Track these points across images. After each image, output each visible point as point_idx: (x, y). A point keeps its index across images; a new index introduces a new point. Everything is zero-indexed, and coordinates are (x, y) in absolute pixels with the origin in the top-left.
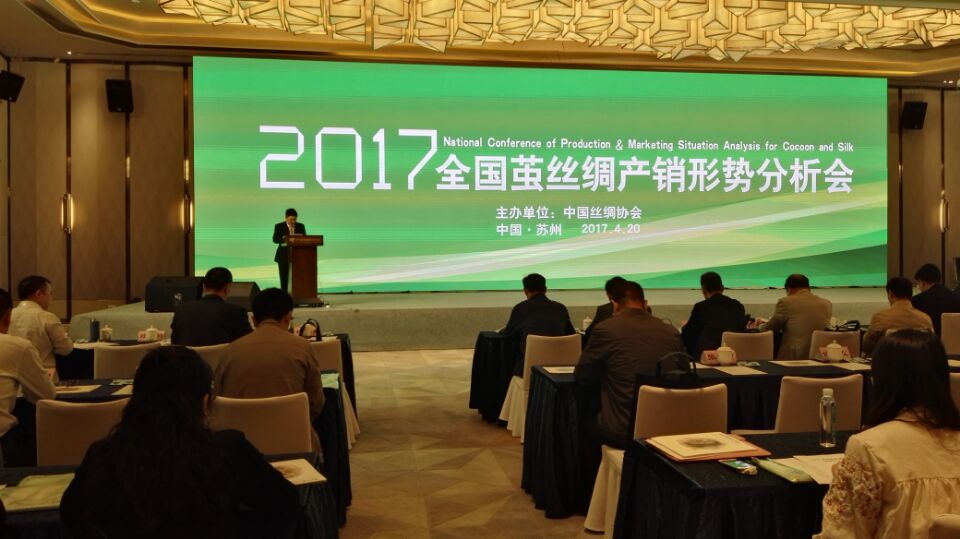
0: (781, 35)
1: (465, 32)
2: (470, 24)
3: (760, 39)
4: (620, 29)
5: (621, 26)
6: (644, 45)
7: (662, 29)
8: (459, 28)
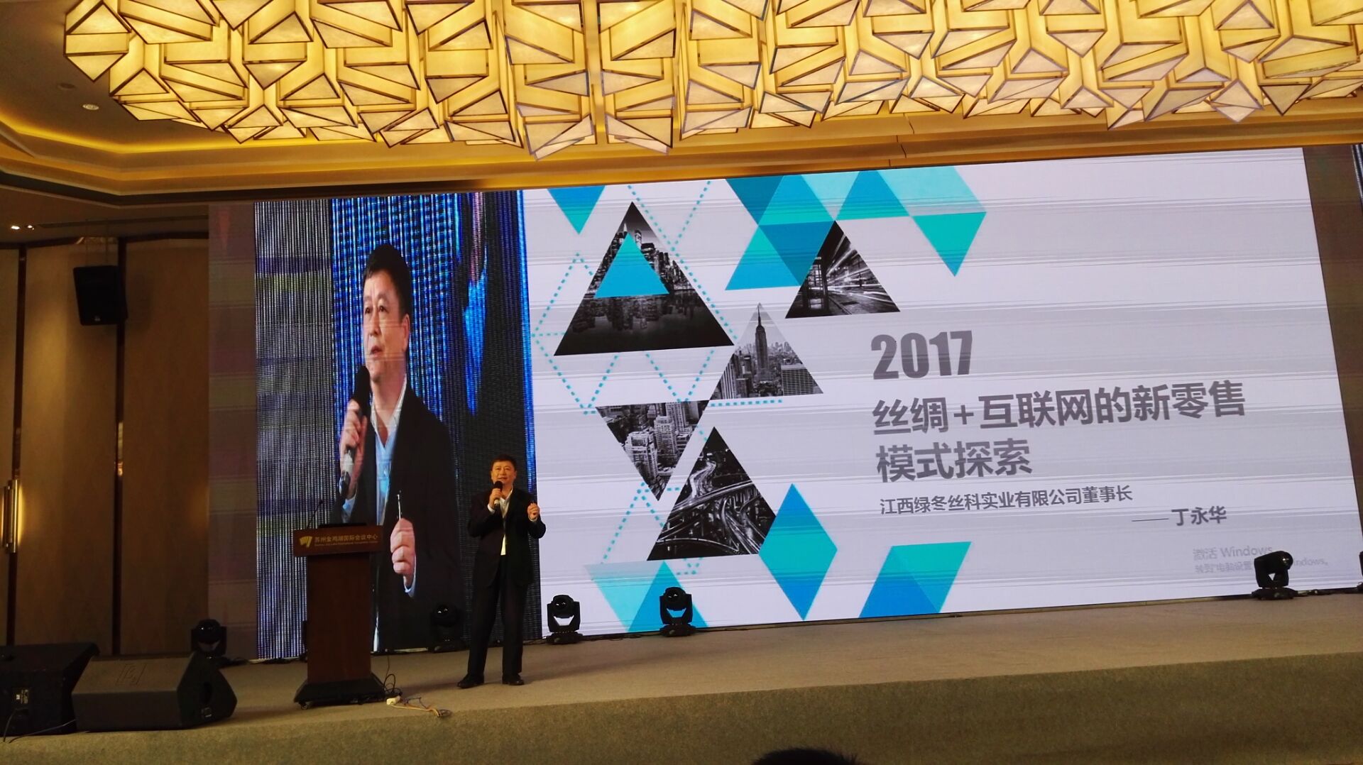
1: (705, 90)
2: (713, 68)
3: (1346, 44)
4: (1032, 53)
5: (1035, 45)
6: (1083, 91)
7: (1125, 41)
8: (690, 80)
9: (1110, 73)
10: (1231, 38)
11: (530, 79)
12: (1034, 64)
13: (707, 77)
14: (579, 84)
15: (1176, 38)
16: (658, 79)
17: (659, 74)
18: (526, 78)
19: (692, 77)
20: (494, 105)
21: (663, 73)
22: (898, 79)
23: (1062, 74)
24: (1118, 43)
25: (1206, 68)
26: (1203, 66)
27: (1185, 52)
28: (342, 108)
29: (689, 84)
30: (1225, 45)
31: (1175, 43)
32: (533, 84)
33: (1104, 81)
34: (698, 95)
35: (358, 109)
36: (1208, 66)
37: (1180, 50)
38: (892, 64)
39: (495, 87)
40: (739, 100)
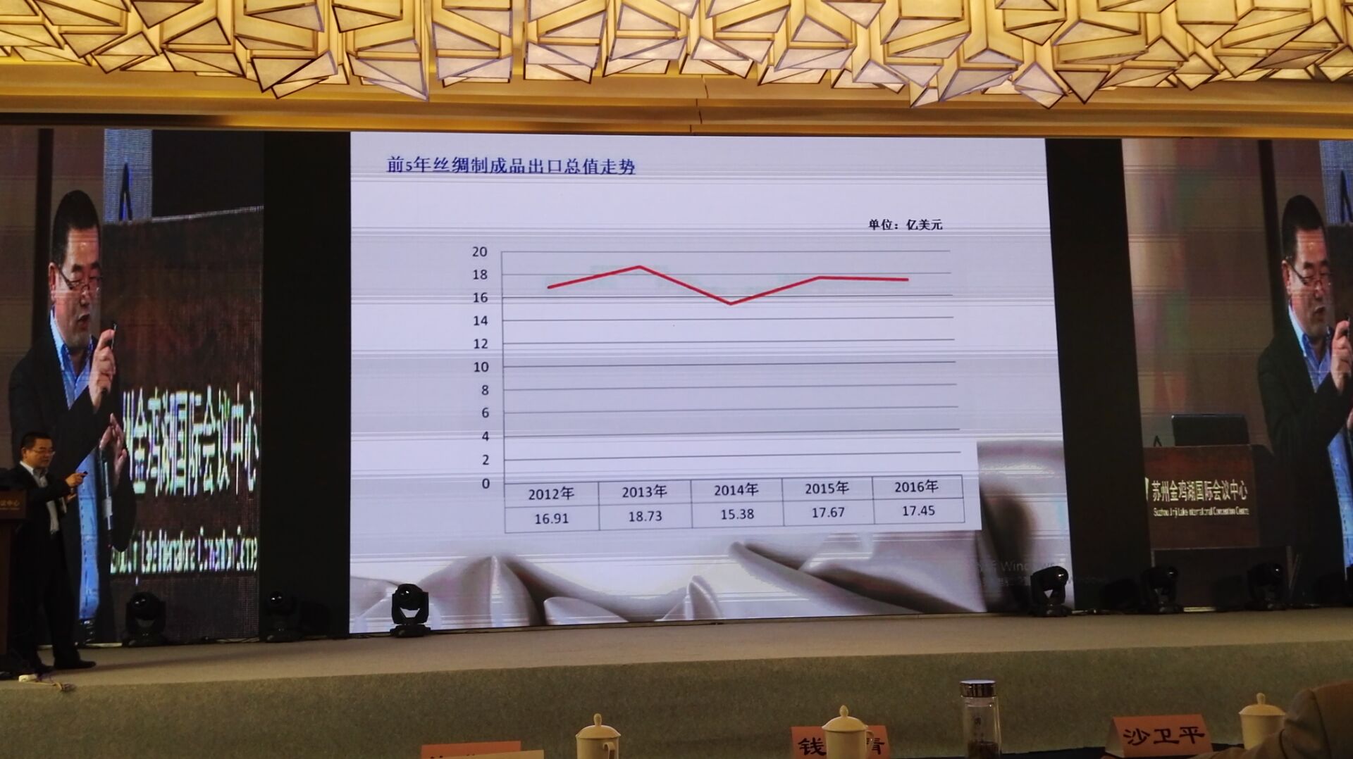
0: (1181, 24)
1: (453, 35)
2: (461, 12)
3: (1135, 33)
4: (807, 21)
5: (811, 12)
6: (871, 65)
7: (905, 14)
8: (434, 23)
9: (894, 48)
10: (1015, 19)
11: (250, 9)
12: (810, 32)
13: (454, 21)
14: (308, 17)
15: (959, 15)
16: (394, 19)
17: (397, 14)
18: (245, 7)
19: (435, 20)
20: (209, 35)
21: (402, 12)
22: (674, 38)
23: (847, 46)
24: (896, 16)
25: (987, 49)
26: (984, 47)
27: (968, 30)
28: (42, 27)
29: (433, 28)
30: (1009, 26)
31: (956, 20)
32: (251, 15)
33: (889, 56)
34: (444, 39)
35: (59, 29)
36: (991, 46)
37: (960, 28)
38: (660, 21)
39: (211, 14)
40: (494, 49)
